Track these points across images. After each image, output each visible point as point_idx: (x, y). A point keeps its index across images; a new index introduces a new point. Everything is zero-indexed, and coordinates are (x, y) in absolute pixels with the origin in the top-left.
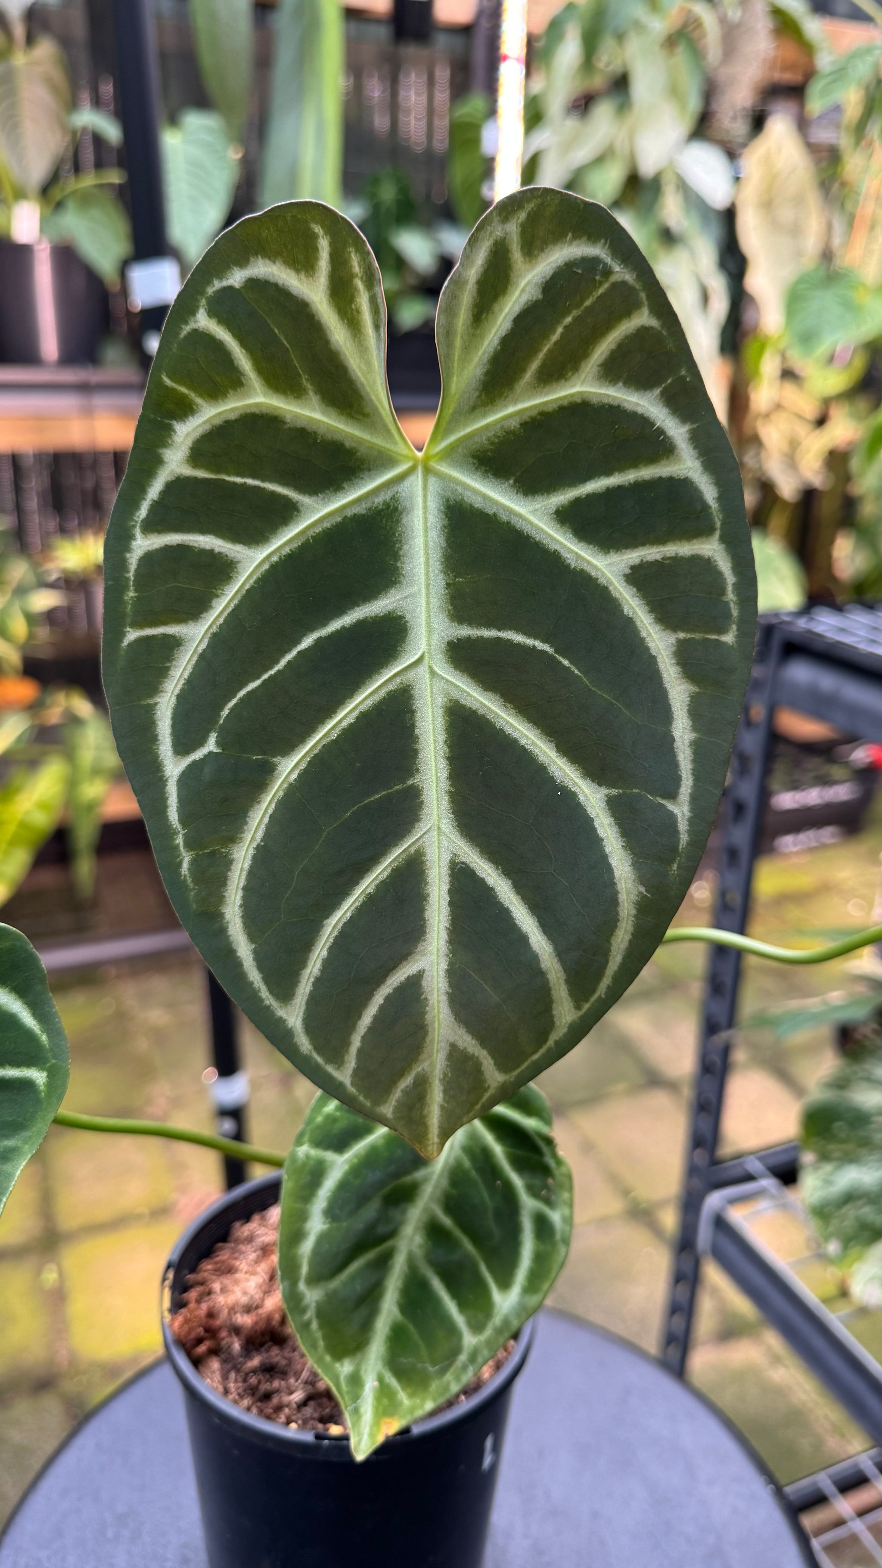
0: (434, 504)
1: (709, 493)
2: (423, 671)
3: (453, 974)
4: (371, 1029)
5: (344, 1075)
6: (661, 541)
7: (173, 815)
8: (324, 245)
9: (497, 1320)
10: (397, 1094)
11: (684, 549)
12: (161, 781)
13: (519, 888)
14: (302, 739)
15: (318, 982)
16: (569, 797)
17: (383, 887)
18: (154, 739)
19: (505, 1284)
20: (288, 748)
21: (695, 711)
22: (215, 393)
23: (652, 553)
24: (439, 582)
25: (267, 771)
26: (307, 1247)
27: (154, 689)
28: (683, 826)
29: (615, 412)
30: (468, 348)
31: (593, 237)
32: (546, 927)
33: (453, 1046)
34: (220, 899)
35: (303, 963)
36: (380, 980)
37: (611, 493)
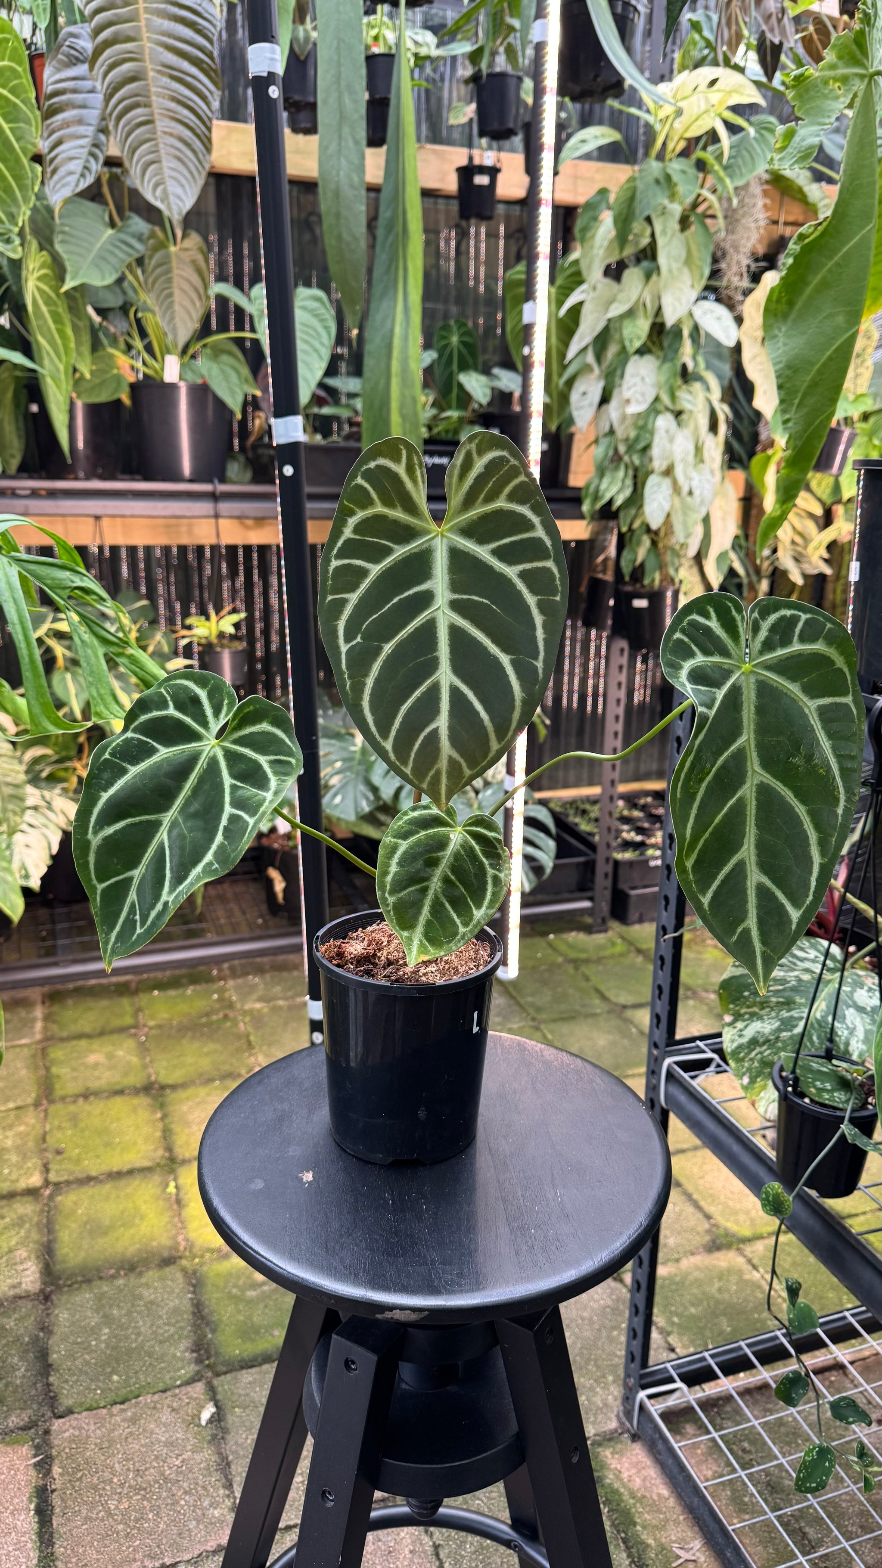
0: (445, 548)
1: (548, 543)
2: (440, 612)
3: (451, 728)
4: (419, 750)
5: (408, 771)
6: (531, 561)
7: (344, 666)
8: (404, 452)
9: (475, 922)
10: (428, 778)
11: (540, 564)
12: (340, 653)
13: (476, 694)
14: (393, 637)
15: (398, 731)
16: (496, 660)
17: (424, 694)
18: (337, 637)
19: (479, 906)
20: (387, 640)
21: (544, 626)
22: (363, 507)
23: (528, 566)
24: (446, 578)
25: (379, 649)
26: (389, 878)
27: (337, 618)
28: (540, 671)
29: (513, 513)
30: (457, 490)
31: (503, 449)
32: (486, 709)
33: (450, 757)
34: (361, 699)
35: (392, 724)
36: (422, 730)
37: (512, 543)
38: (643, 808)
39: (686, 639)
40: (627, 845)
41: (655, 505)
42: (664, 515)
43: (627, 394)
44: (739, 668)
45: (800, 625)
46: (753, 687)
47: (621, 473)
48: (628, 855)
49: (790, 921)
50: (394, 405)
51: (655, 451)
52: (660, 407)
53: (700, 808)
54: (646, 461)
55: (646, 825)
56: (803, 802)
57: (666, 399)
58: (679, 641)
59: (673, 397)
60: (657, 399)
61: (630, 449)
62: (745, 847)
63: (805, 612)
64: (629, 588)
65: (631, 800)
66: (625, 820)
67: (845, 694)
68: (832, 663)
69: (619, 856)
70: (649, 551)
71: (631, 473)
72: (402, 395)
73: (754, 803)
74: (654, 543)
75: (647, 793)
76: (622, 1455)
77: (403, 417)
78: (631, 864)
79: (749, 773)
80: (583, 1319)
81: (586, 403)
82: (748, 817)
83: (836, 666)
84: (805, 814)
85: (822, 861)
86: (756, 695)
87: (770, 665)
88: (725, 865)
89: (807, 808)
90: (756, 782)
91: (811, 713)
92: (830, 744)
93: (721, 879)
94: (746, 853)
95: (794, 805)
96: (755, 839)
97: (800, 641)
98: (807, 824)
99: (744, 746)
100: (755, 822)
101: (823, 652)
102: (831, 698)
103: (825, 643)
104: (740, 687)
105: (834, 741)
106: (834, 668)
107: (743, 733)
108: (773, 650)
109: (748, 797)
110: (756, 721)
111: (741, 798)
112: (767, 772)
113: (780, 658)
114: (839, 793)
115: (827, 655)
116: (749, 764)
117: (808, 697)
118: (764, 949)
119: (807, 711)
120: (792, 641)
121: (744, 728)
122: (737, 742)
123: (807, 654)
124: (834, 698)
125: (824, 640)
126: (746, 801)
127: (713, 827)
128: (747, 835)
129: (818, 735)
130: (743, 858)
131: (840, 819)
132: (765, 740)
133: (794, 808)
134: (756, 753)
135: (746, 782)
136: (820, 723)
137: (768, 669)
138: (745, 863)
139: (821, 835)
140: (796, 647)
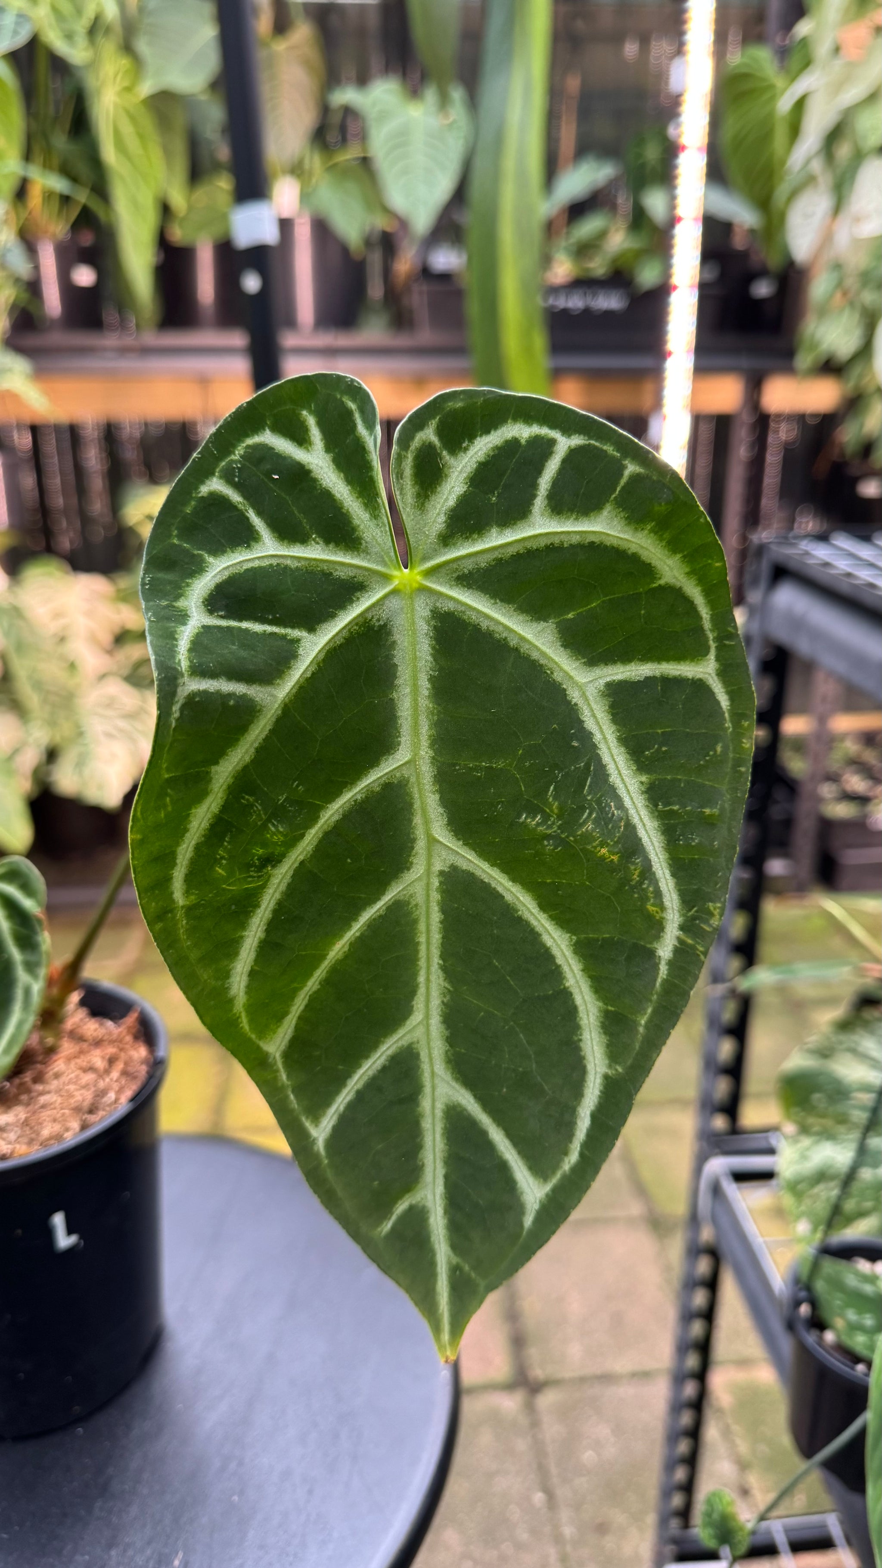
39: (236, 497)
44: (386, 578)
45: (552, 466)
46: (423, 628)
49: (519, 1208)
53: (273, 926)
56: (563, 921)
58: (217, 501)
62: (417, 1017)
63: (567, 431)
67: (697, 653)
68: (647, 570)
73: (436, 916)
79: (420, 845)
82: (423, 948)
83: (662, 582)
84: (569, 953)
85: (610, 1072)
86: (433, 648)
87: (470, 573)
88: (367, 1057)
89: (574, 938)
90: (438, 866)
91: (586, 699)
92: (642, 783)
93: (356, 1088)
94: (419, 1033)
95: (539, 929)
96: (443, 1002)
97: (552, 511)
98: (575, 977)
99: (406, 773)
100: (441, 962)
101: (615, 543)
102: (647, 663)
103: (622, 514)
104: (385, 625)
105: (653, 777)
106: (654, 585)
107: (399, 744)
108: (479, 534)
109: (420, 899)
110: (436, 718)
111: (402, 898)
112: (466, 844)
113: (496, 554)
114: (662, 908)
115: (629, 549)
116: (418, 820)
117: (577, 659)
118: (455, 1260)
119: (574, 696)
120: (530, 511)
121: (399, 732)
122: (383, 765)
123: (572, 546)
124: (659, 663)
125: (618, 508)
126: (417, 909)
127: (327, 969)
128: (422, 990)
129: (606, 759)
130: (412, 1043)
131: (663, 970)
132: (459, 765)
133: (540, 935)
134: (437, 797)
135: (412, 863)
136: (613, 728)
137: (465, 583)
138: (417, 1056)
139: (610, 1008)
140: (540, 526)
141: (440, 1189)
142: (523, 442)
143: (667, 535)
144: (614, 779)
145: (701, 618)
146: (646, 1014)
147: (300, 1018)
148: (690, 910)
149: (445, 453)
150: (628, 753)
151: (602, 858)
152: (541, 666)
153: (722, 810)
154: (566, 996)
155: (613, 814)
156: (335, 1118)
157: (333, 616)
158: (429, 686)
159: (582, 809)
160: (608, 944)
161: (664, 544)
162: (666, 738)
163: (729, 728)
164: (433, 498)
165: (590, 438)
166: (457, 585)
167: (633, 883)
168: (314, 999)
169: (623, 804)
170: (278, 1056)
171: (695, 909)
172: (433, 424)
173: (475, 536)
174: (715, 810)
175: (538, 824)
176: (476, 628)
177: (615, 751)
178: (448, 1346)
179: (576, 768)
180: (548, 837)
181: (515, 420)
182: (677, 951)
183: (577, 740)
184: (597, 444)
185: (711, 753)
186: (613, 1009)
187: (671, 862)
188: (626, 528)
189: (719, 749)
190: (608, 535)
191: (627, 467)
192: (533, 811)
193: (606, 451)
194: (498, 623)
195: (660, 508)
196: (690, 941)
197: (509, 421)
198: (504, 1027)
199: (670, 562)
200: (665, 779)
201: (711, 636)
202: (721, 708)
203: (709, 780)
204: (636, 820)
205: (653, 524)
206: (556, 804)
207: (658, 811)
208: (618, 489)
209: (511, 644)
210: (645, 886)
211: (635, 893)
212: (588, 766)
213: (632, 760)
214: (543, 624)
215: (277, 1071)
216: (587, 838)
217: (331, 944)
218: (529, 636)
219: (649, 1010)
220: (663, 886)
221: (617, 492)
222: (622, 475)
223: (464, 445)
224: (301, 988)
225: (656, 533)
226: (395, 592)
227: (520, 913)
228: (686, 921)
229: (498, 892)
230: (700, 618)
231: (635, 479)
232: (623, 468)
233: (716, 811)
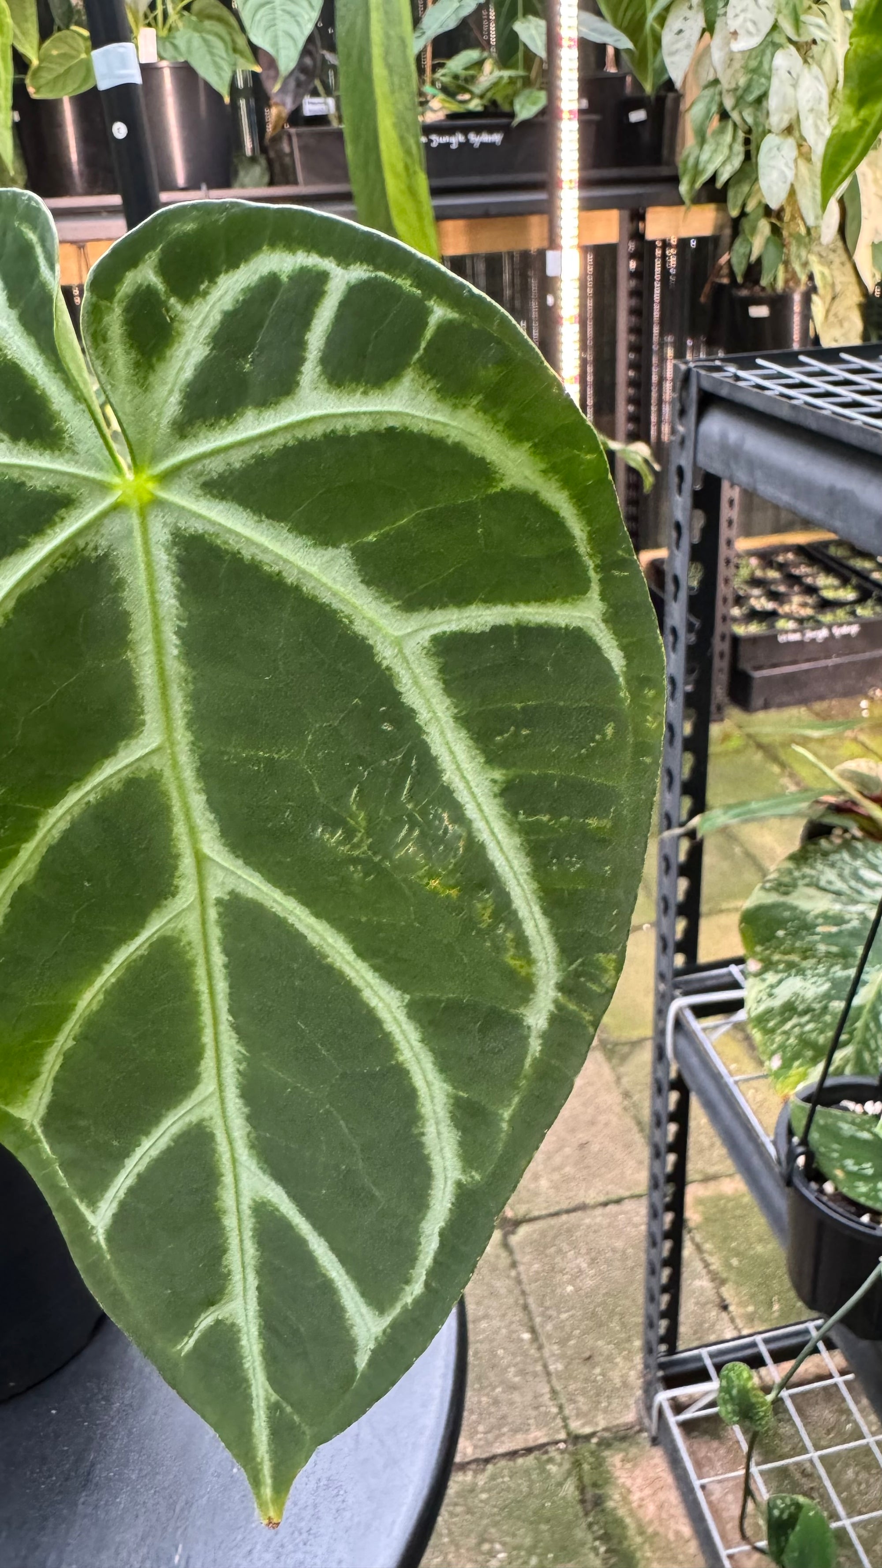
38: (781, 567)
40: (754, 615)
41: (775, 175)
42: (787, 187)
43: (733, 24)
44: (104, 488)
45: (327, 313)
46: (163, 558)
47: (728, 137)
48: (755, 628)
50: (377, 52)
51: (773, 102)
52: (778, 38)
54: (761, 119)
55: (782, 589)
56: (390, 974)
57: (787, 27)
59: (797, 23)
60: (775, 27)
61: (739, 101)
62: (207, 1086)
64: (744, 293)
65: (767, 557)
66: (755, 582)
67: (572, 588)
68: (481, 468)
69: (740, 630)
70: (768, 241)
71: (741, 135)
72: (387, 36)
73: (218, 958)
74: (776, 231)
75: (787, 548)
76: (635, 1466)
77: (389, 67)
78: (754, 640)
79: (187, 864)
80: (614, 1250)
81: (681, 45)
82: (205, 998)
83: (506, 485)
84: (401, 1016)
85: (463, 1179)
86: (178, 588)
87: (221, 476)
88: (147, 1133)
89: (407, 997)
90: (214, 893)
91: (405, 660)
92: (494, 781)
93: (136, 1171)
94: (211, 1110)
95: (357, 982)
96: (238, 1071)
97: (330, 382)
98: (412, 1048)
99: (157, 762)
100: (230, 1018)
101: (426, 428)
102: (495, 605)
103: (432, 384)
104: (106, 555)
105: (512, 773)
106: (494, 490)
107: (143, 723)
108: (228, 419)
109: (194, 934)
110: (191, 686)
111: (169, 933)
112: (248, 863)
113: (256, 449)
114: (530, 961)
115: (448, 436)
116: (180, 829)
117: (387, 602)
118: (274, 1397)
119: (386, 655)
120: (297, 384)
121: (142, 708)
122: (122, 754)
123: (362, 435)
124: (513, 605)
125: (425, 373)
126: (191, 948)
127: (81, 1022)
128: (209, 1053)
129: (437, 748)
130: (203, 1120)
131: (535, 1046)
132: (228, 753)
133: (360, 991)
134: (204, 797)
135: (177, 887)
136: (448, 702)
137: (215, 492)
138: (210, 1137)
139: (461, 1093)
140: (314, 406)
141: (253, 1306)
142: (284, 278)
143: (504, 414)
144: (450, 776)
145: (574, 538)
146: (510, 1105)
147: (56, 1079)
148: (571, 964)
149: (173, 300)
150: (472, 739)
151: (434, 893)
152: (335, 612)
153: (618, 820)
154: (401, 1073)
155: (446, 831)
156: (115, 1205)
157: (24, 546)
158: (178, 642)
159: (398, 822)
160: (454, 1008)
161: (500, 428)
162: (529, 718)
163: (626, 699)
164: (160, 368)
165: (377, 268)
166: (205, 495)
167: (483, 926)
168: (68, 1057)
169: (463, 815)
170: (36, 1123)
171: (580, 960)
172: (152, 258)
173: (224, 423)
174: (605, 821)
175: (339, 843)
176: (236, 558)
177: (450, 736)
178: (270, 1505)
179: (389, 763)
180: (355, 861)
181: (273, 245)
182: (553, 1019)
183: (391, 722)
184: (388, 277)
185: (598, 737)
186: (466, 1096)
187: (542, 894)
188: (439, 405)
189: (609, 730)
190: (413, 416)
191: (432, 312)
192: (334, 822)
193: (400, 287)
194: (265, 550)
195: (488, 373)
196: (572, 1007)
197: (265, 248)
198: (318, 1110)
199: (512, 454)
200: (530, 775)
201: (590, 564)
202: (611, 669)
203: (599, 776)
204: (484, 836)
205: (481, 397)
206: (362, 815)
207: (520, 823)
208: (423, 345)
209: (289, 581)
210: (500, 931)
211: (485, 941)
212: (407, 757)
213: (477, 749)
214: (331, 552)
215: (38, 1141)
216: (408, 865)
217: (79, 992)
218: (313, 570)
219: (516, 1100)
220: (529, 929)
221: (421, 351)
222: (427, 323)
223: (202, 287)
224: (51, 1043)
225: (485, 412)
226: (116, 508)
227: (329, 960)
228: (568, 977)
229: (297, 930)
230: (570, 537)
231: (445, 328)
232: (428, 312)
233: (606, 823)
